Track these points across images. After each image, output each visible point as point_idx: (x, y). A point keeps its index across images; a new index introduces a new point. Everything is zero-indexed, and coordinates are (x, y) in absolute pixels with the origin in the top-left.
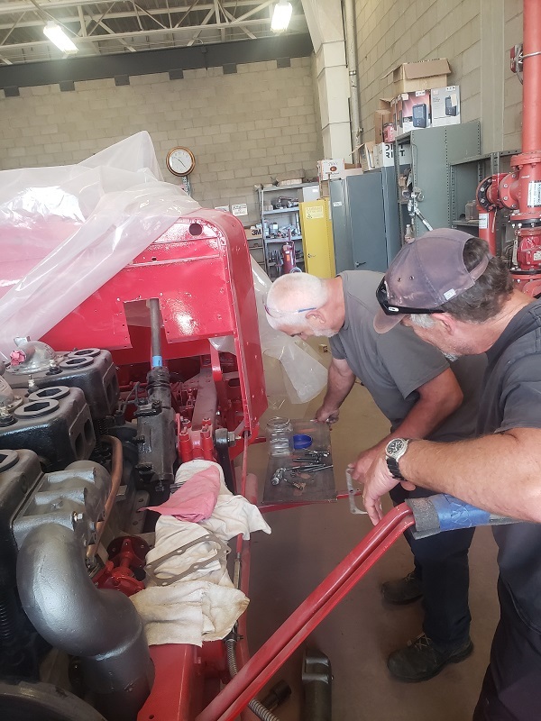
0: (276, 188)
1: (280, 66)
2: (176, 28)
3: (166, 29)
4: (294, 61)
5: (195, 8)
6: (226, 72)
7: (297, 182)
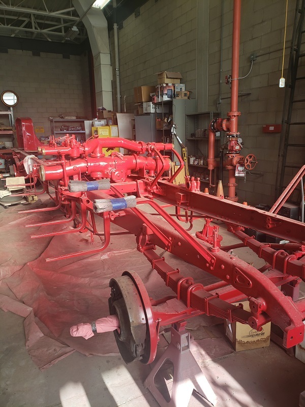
0: (61, 120)
1: (64, 57)
2: (9, 26)
3: (3, 26)
4: (72, 57)
5: (20, 18)
6: (34, 54)
7: (74, 118)
